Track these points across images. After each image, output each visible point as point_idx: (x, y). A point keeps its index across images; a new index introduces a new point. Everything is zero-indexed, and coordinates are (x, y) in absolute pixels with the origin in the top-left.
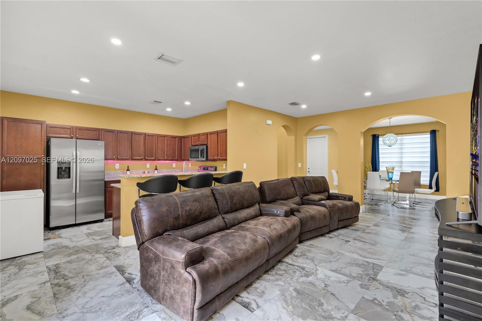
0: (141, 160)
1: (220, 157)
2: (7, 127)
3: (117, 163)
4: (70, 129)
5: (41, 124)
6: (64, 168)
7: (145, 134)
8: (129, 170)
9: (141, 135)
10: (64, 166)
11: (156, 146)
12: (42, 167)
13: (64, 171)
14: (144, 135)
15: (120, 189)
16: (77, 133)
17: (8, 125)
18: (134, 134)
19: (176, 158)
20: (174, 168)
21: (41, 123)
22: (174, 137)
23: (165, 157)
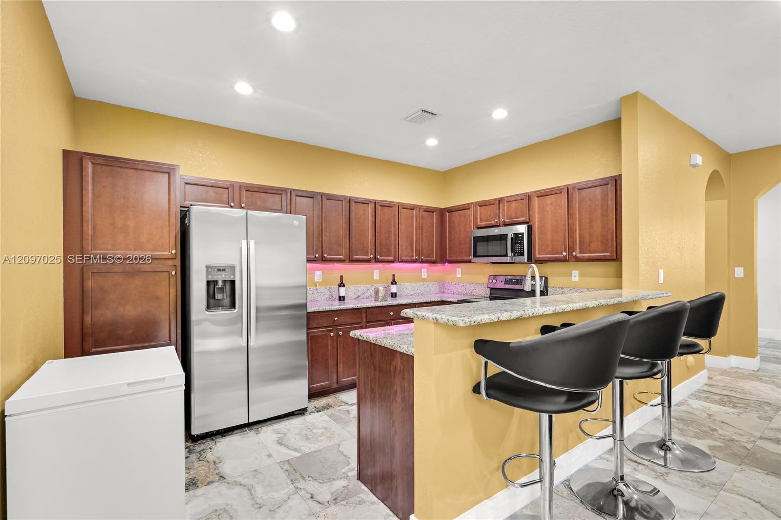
0: (368, 261)
1: (580, 253)
2: (93, 178)
3: (318, 269)
4: (228, 188)
5: (169, 173)
6: (220, 284)
7: (375, 203)
8: (344, 286)
9: (368, 204)
10: (220, 278)
11: (395, 231)
12: (173, 280)
13: (222, 290)
14: (374, 205)
15: (412, 357)
16: (244, 199)
17: (94, 172)
18: (355, 202)
19: (434, 258)
20: (424, 280)
21: (168, 171)
22: (430, 211)
23: (413, 256)
